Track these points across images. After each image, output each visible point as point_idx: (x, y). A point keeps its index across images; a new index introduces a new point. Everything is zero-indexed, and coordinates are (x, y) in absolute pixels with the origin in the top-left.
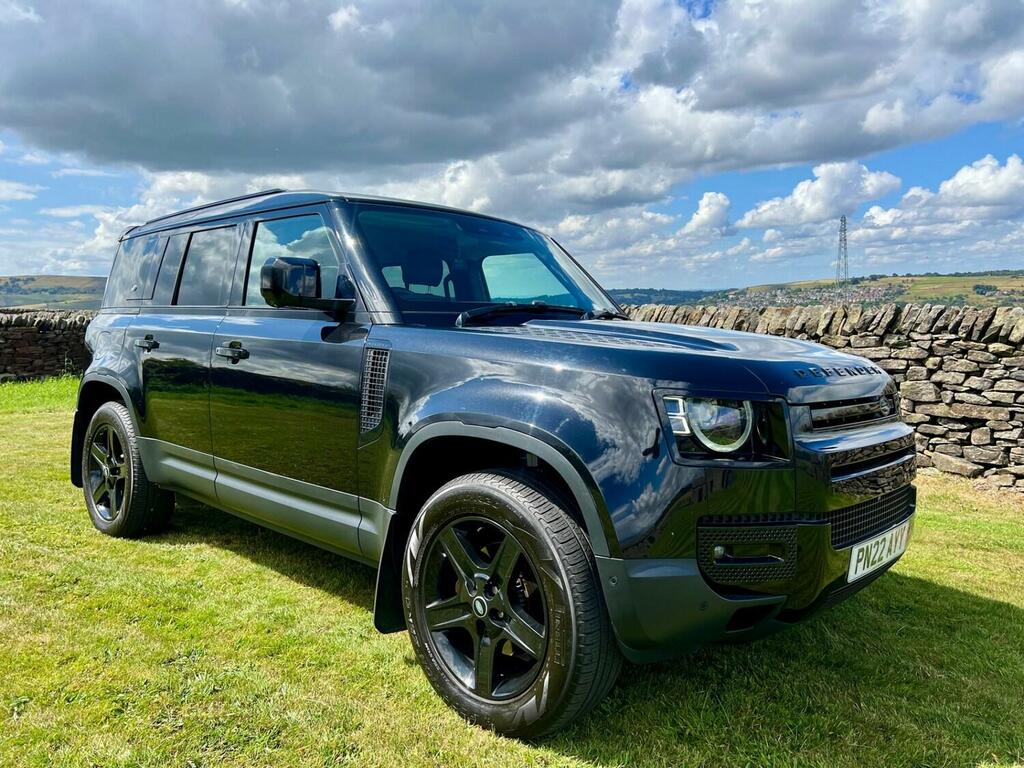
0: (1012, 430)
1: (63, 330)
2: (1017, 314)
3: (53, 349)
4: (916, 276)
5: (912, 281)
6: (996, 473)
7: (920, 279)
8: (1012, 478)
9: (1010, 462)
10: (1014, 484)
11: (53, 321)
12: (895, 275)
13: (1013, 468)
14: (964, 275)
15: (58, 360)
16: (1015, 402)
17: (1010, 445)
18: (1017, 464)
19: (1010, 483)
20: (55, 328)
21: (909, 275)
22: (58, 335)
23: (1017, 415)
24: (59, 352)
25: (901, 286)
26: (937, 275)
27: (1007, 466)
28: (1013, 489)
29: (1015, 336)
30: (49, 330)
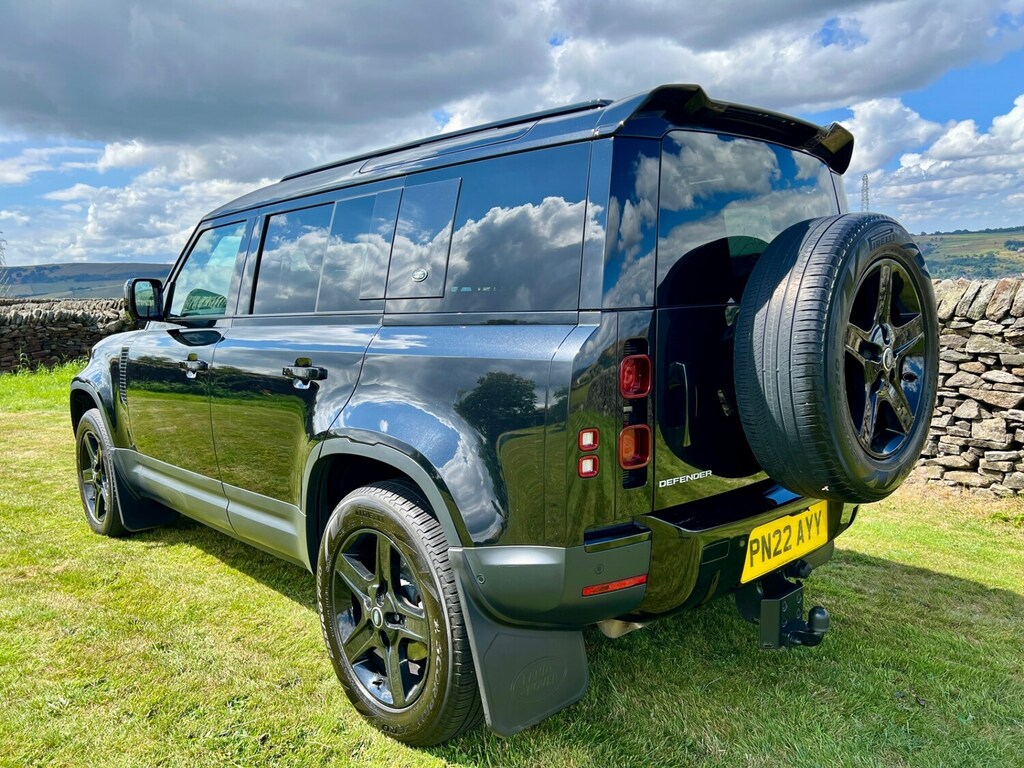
0: (941, 416)
1: (20, 325)
2: (946, 288)
3: (9, 345)
4: (945, 234)
5: (941, 239)
6: (924, 465)
7: (948, 236)
8: (940, 470)
9: (939, 453)
10: (942, 476)
11: (8, 315)
12: (923, 234)
13: (942, 459)
14: (996, 231)
15: (15, 355)
16: (944, 386)
17: (940, 433)
18: (947, 454)
19: (938, 476)
20: (10, 323)
21: (938, 233)
22: (13, 330)
23: (946, 400)
24: (17, 347)
25: (929, 245)
26: (966, 232)
27: (935, 457)
28: (940, 482)
29: (943, 312)
30: (3, 325)
